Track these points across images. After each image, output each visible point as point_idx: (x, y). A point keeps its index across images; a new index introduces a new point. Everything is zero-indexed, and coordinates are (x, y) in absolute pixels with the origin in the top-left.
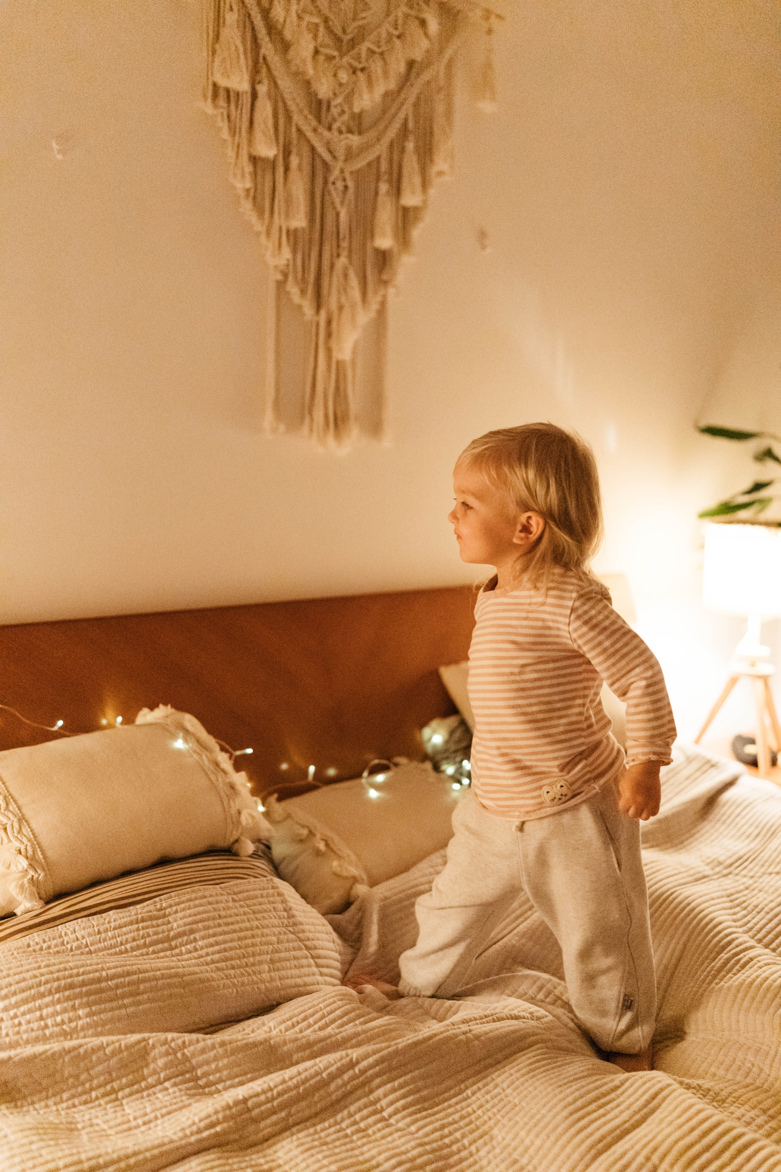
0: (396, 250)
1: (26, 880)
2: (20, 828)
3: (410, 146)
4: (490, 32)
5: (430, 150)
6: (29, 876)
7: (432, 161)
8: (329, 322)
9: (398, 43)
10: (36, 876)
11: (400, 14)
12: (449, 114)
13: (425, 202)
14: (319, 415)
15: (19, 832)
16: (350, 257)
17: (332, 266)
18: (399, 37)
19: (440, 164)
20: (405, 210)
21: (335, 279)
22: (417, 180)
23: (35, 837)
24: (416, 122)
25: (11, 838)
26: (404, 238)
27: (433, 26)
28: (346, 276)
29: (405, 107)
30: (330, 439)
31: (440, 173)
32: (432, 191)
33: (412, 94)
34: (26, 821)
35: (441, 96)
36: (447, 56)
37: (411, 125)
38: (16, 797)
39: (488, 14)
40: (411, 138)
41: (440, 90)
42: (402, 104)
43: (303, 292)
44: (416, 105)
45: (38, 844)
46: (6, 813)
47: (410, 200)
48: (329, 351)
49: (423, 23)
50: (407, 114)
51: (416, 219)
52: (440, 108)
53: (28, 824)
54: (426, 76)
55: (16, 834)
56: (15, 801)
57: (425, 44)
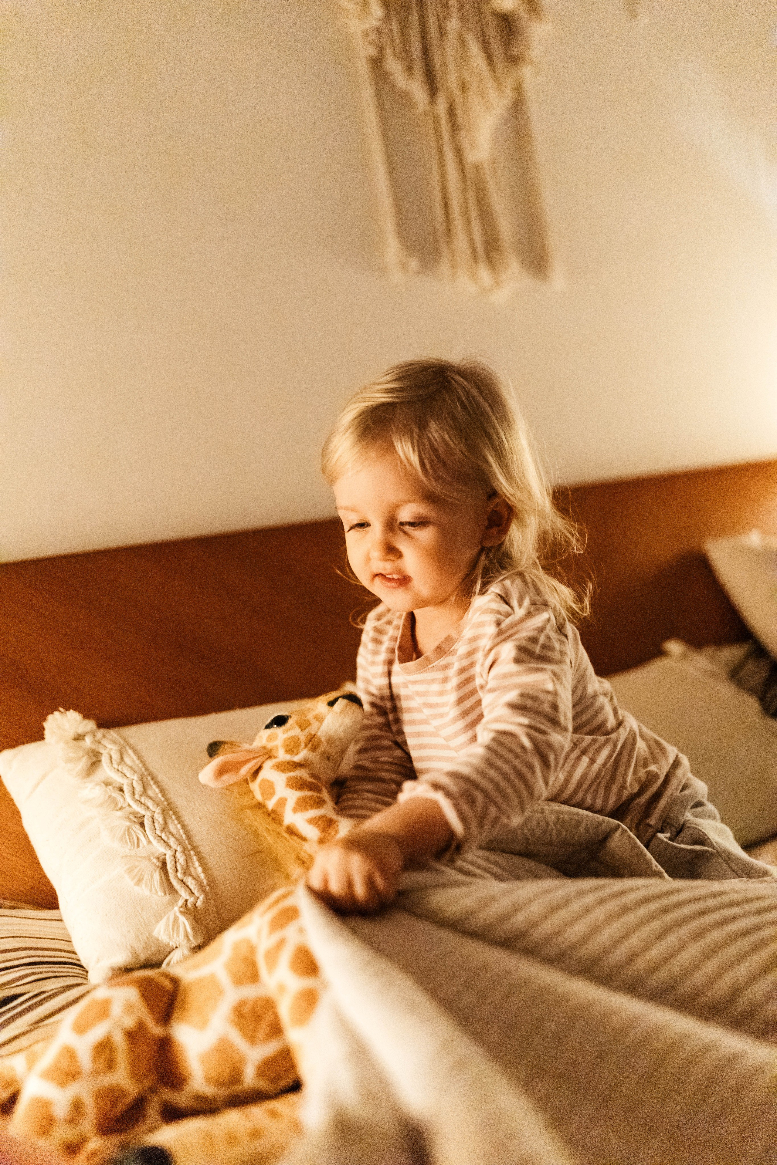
0: (523, 15)
1: (176, 909)
2: (166, 823)
6: (181, 902)
8: (452, 112)
10: (191, 900)
14: (461, 242)
15: (163, 830)
16: (463, 19)
17: (442, 33)
21: (449, 51)
23: (189, 837)
25: (151, 838)
28: (463, 43)
30: (484, 273)
34: (176, 813)
38: (160, 777)
43: (409, 71)
45: (194, 848)
46: (143, 799)
48: (459, 152)
53: (178, 818)
55: (158, 832)
56: (157, 783)
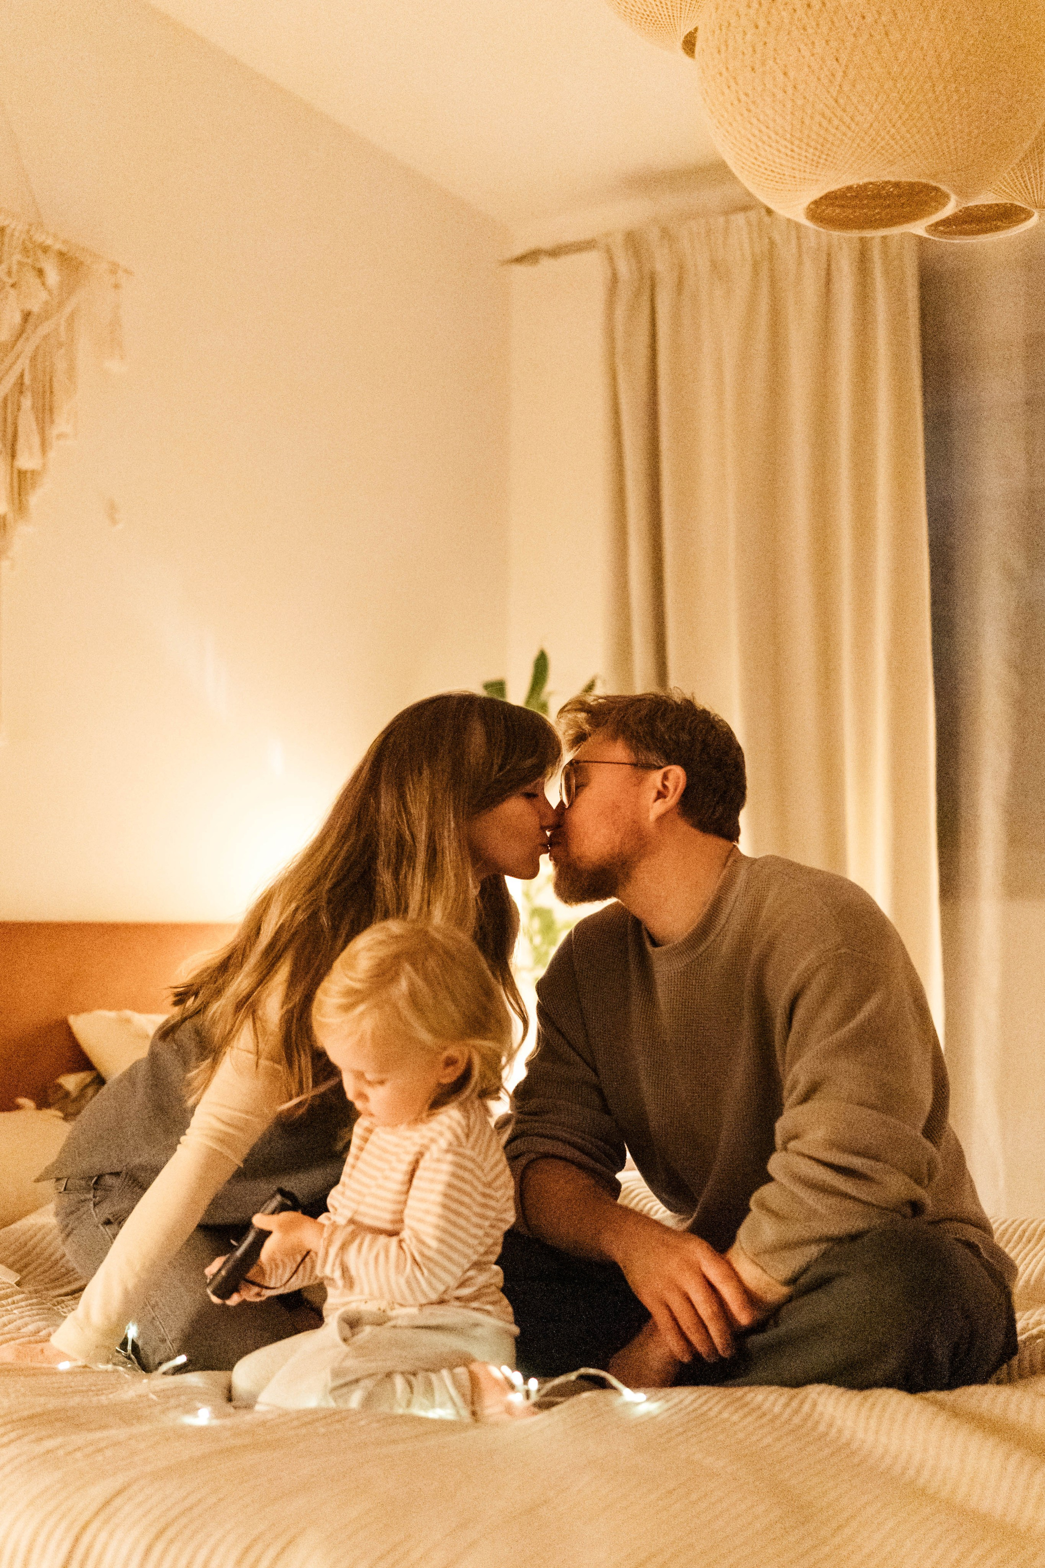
0: (10, 517)
3: (27, 402)
4: (116, 286)
5: (51, 410)
7: (52, 422)
9: (12, 292)
11: (14, 262)
12: (71, 369)
13: (44, 465)
18: (13, 286)
19: (61, 425)
20: (21, 474)
22: (36, 440)
24: (34, 379)
26: (20, 501)
27: (53, 276)
29: (20, 361)
31: (60, 436)
32: (52, 454)
33: (27, 348)
35: (63, 351)
36: (68, 310)
37: (27, 380)
39: (114, 269)
40: (29, 394)
41: (60, 345)
42: (18, 357)
44: (33, 359)
47: (26, 461)
49: (40, 272)
50: (23, 370)
51: (34, 486)
52: (61, 365)
54: (45, 329)
57: (44, 295)
